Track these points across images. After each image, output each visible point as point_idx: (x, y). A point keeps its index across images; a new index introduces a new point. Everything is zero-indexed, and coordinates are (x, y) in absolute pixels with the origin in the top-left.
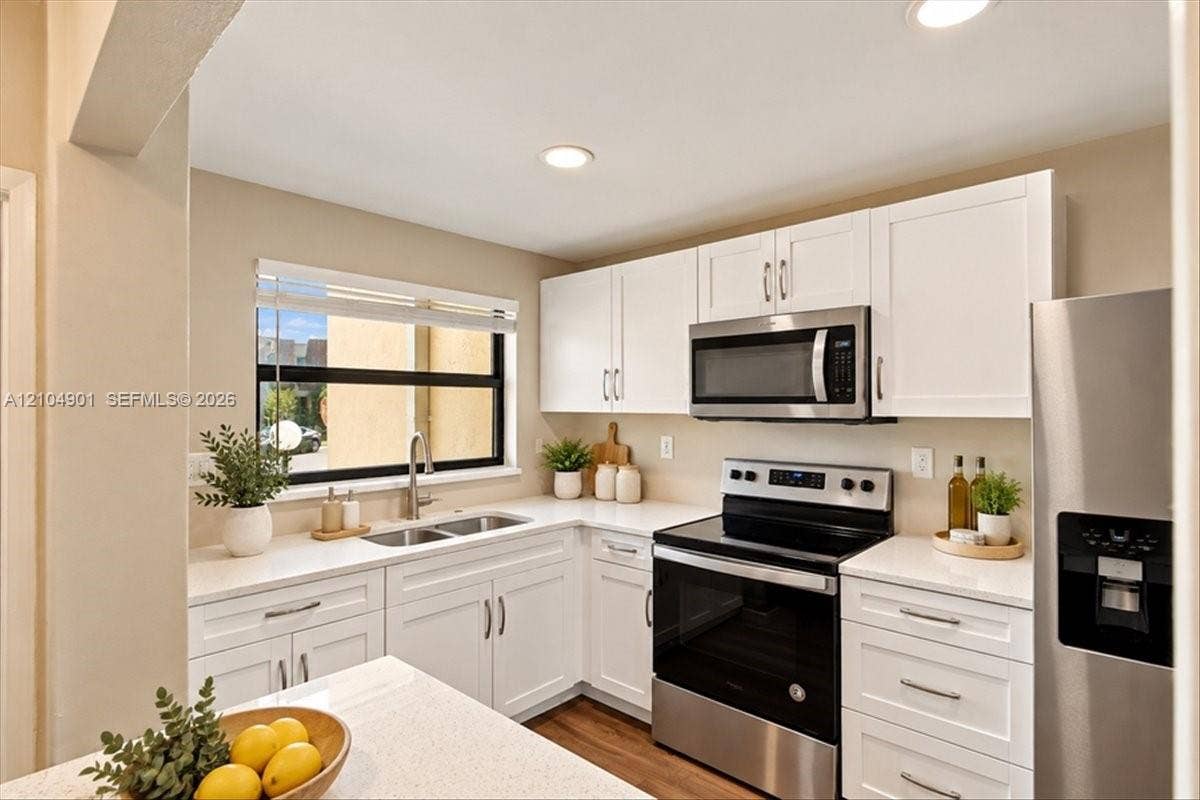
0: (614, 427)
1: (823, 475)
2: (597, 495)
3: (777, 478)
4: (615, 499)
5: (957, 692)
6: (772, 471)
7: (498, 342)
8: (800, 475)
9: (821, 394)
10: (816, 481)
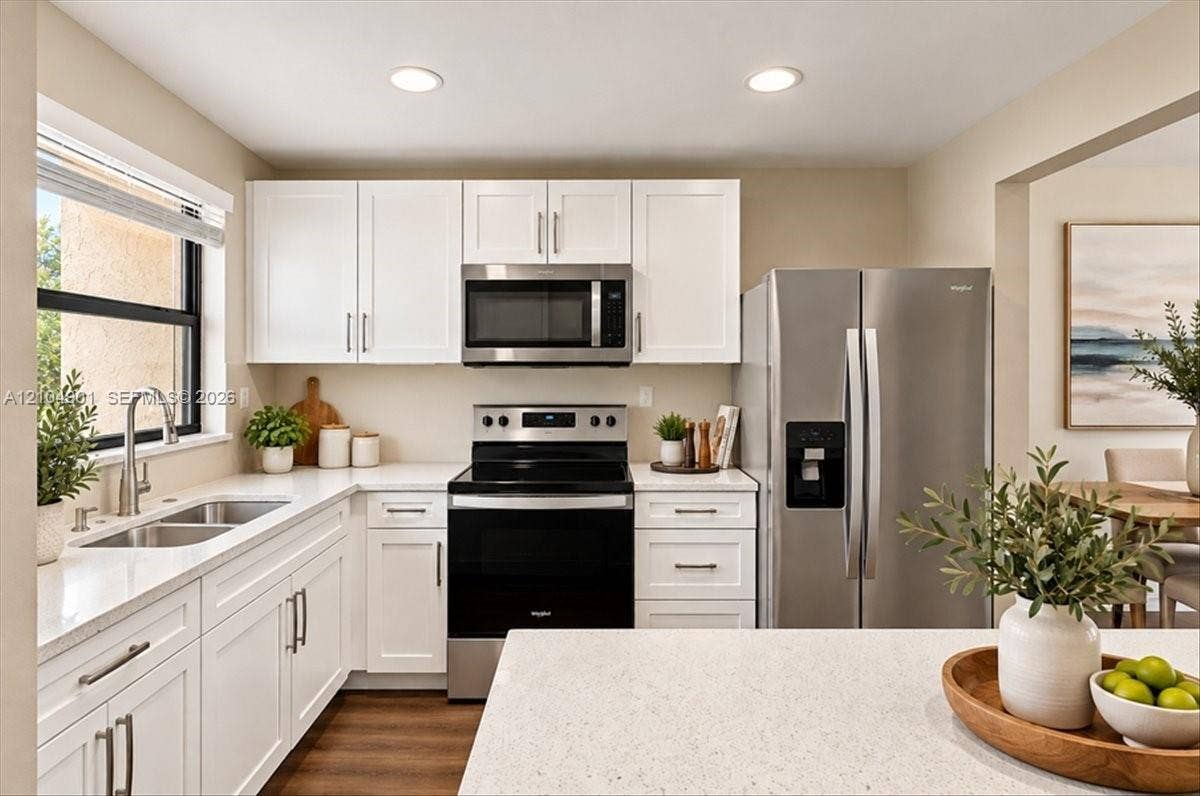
0: (313, 383)
1: (573, 414)
2: (320, 464)
3: (529, 421)
4: (351, 465)
5: (713, 563)
6: (524, 414)
7: (193, 255)
8: (551, 417)
9: (596, 341)
10: (567, 421)
